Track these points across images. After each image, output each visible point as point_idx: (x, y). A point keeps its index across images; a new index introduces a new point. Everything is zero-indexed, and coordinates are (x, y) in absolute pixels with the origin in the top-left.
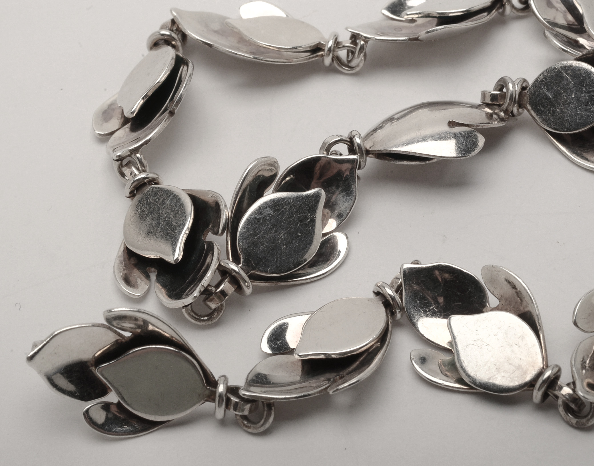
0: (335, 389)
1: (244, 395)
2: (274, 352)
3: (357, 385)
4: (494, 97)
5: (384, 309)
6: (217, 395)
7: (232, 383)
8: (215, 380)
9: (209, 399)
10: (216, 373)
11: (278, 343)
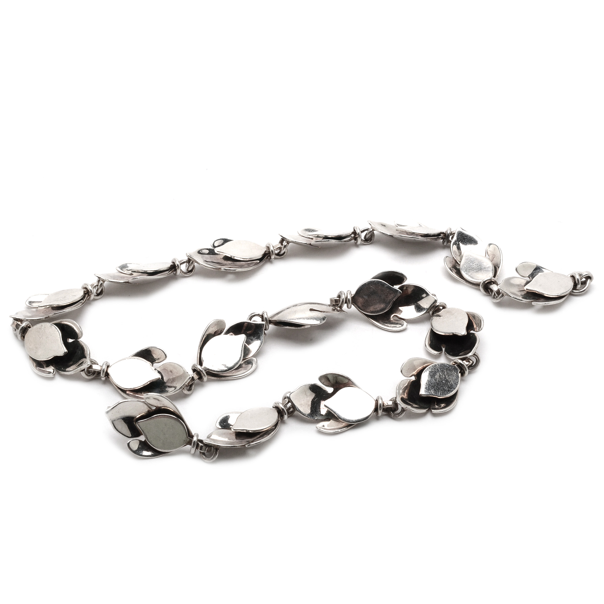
0: (249, 445)
1: (205, 442)
2: (222, 428)
3: (259, 444)
4: (336, 301)
5: (277, 413)
6: (193, 441)
7: (200, 438)
8: (192, 435)
9: (189, 444)
10: (193, 432)
11: (225, 424)
